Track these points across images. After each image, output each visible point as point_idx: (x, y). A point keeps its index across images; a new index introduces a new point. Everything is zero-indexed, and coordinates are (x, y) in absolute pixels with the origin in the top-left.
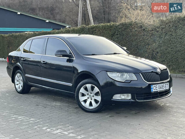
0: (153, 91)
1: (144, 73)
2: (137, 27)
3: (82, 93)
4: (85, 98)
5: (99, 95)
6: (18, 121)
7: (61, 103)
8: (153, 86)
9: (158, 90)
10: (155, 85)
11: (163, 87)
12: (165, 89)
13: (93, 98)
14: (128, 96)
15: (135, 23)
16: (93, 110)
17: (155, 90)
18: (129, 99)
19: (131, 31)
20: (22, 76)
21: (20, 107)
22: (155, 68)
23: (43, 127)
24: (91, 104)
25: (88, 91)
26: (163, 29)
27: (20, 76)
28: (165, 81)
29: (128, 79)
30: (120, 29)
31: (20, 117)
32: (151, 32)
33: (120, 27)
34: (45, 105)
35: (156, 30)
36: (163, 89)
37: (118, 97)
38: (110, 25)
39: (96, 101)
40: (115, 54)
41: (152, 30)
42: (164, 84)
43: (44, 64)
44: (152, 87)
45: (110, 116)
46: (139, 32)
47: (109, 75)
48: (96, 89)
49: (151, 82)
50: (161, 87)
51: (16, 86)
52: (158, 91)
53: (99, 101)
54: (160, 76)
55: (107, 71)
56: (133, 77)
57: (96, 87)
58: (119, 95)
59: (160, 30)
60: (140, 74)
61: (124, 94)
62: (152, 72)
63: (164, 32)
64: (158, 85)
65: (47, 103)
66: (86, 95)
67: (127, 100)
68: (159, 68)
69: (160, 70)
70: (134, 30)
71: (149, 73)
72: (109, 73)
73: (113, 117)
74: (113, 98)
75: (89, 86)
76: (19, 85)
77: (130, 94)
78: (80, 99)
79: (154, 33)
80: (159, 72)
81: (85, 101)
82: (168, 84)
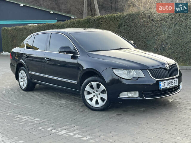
0: (161, 87)
1: (151, 69)
2: (145, 18)
3: (88, 91)
4: (91, 96)
5: (105, 93)
6: (23, 122)
7: (67, 101)
8: (162, 82)
9: (167, 86)
10: (164, 82)
11: (172, 83)
12: (174, 85)
13: (99, 96)
14: (135, 94)
15: (142, 13)
16: (100, 108)
17: (164, 87)
18: (137, 97)
19: (139, 22)
20: (25, 73)
21: (25, 106)
22: (163, 64)
23: (48, 128)
24: (97, 102)
25: (94, 89)
26: (173, 18)
27: (24, 73)
28: (174, 77)
29: (135, 76)
30: (127, 19)
31: (25, 117)
32: (160, 23)
33: (128, 17)
34: (50, 103)
35: (165, 20)
36: (172, 85)
37: (125, 95)
38: (117, 15)
39: (103, 99)
40: (121, 49)
41: (161, 20)
42: (174, 80)
43: (48, 61)
44: (160, 84)
45: (117, 115)
46: (147, 23)
47: (115, 72)
48: (102, 87)
49: (159, 79)
50: (170, 83)
51: (21, 83)
52: (167, 88)
53: (105, 99)
54: (168, 72)
55: (112, 68)
56: (140, 73)
57: (102, 85)
58: (126, 93)
59: (169, 20)
60: (148, 70)
61: (131, 92)
62: (161, 68)
63: (173, 22)
64: (166, 82)
65: (52, 101)
66: (91, 93)
67: (135, 97)
68: (168, 64)
69: (169, 65)
70: (141, 20)
71: (157, 69)
72: (114, 71)
73: (120, 116)
74: (120, 96)
75: (94, 84)
76: (24, 83)
77: (137, 91)
78: (85, 97)
79: (162, 24)
80: (168, 68)
81: (91, 99)
82: (178, 79)
